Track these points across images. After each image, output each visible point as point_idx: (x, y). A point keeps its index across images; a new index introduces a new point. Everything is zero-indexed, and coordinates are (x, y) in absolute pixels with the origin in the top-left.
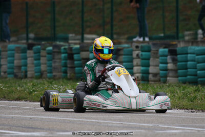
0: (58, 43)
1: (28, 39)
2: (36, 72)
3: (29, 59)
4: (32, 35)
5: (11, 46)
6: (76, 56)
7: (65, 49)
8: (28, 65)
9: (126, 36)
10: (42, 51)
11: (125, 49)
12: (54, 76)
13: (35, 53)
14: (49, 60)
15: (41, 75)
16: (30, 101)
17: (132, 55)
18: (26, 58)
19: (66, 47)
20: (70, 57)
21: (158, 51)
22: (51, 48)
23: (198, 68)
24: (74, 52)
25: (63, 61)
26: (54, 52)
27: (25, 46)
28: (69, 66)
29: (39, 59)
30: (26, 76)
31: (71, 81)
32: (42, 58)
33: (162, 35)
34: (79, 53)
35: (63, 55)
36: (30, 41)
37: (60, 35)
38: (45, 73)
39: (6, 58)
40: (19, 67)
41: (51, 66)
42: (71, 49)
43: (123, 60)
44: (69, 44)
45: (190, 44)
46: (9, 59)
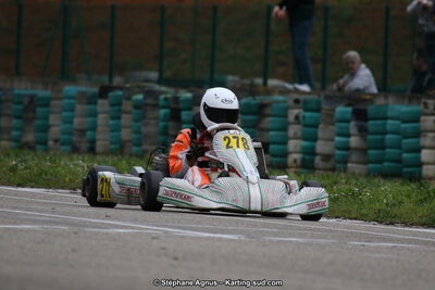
2: (112, 143)
3: (100, 116)
5: (70, 89)
6: (184, 115)
7: (166, 99)
8: (99, 129)
10: (125, 102)
11: (274, 105)
12: (144, 151)
13: (112, 105)
14: (136, 121)
15: (120, 149)
17: (286, 116)
18: (94, 115)
19: (169, 96)
20: (175, 115)
21: (333, 110)
22: (140, 97)
23: (403, 146)
24: (181, 106)
25: (162, 124)
26: (147, 105)
27: (96, 90)
29: (119, 118)
30: (92, 150)
32: (123, 116)
34: (190, 109)
35: (162, 112)
38: (128, 144)
39: (60, 113)
40: (82, 132)
41: (139, 133)
42: (176, 99)
43: (270, 126)
46: (65, 114)
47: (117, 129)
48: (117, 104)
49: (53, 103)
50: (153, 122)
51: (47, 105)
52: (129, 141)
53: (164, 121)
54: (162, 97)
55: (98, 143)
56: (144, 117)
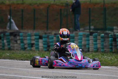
47: (96, 44)
48: (96, 37)
49: (75, 37)
50: (107, 42)
51: (74, 38)
52: (100, 48)
53: (111, 41)
54: (110, 35)
55: (90, 49)
56: (105, 41)
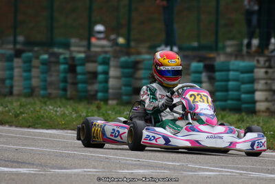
0: (56, 50)
1: (15, 42)
2: (25, 88)
3: (16, 70)
4: (21, 39)
6: (79, 69)
7: (65, 58)
8: (15, 78)
9: (147, 44)
10: (34, 60)
11: (146, 62)
12: (50, 94)
13: (25, 62)
14: (43, 73)
15: (31, 93)
16: (16, 127)
18: (12, 69)
19: (67, 56)
20: (72, 69)
21: (189, 65)
22: (45, 56)
23: (242, 90)
24: (77, 63)
25: (62, 75)
26: (50, 62)
27: (12, 52)
28: (70, 80)
29: (29, 71)
30: (11, 93)
31: (72, 102)
32: (33, 69)
33: (195, 44)
34: (83, 64)
35: (62, 67)
36: (18, 47)
37: (59, 39)
38: (37, 89)
40: (3, 81)
41: (45, 81)
42: (73, 58)
43: (143, 76)
44: (71, 52)
45: (233, 58)
